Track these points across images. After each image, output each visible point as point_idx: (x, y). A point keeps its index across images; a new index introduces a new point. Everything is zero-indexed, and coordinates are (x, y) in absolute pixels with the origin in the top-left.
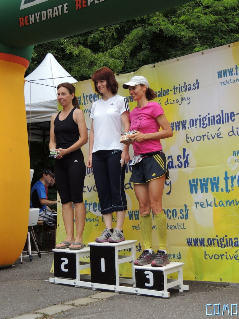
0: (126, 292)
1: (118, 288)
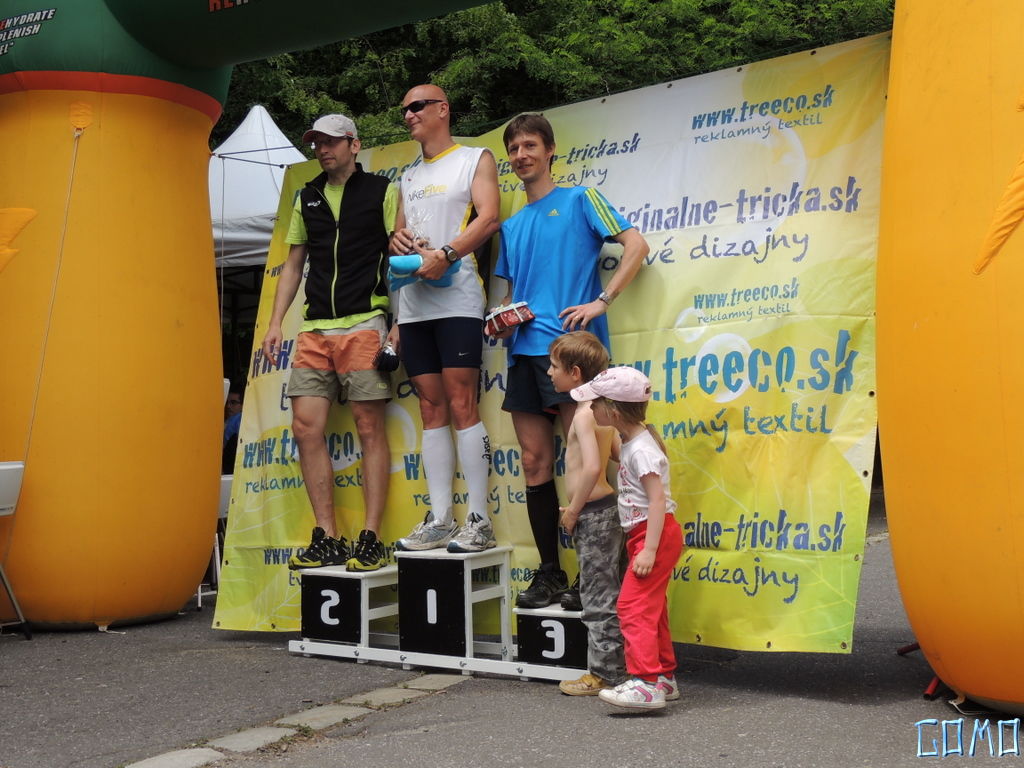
0: (488, 673)
1: (470, 663)
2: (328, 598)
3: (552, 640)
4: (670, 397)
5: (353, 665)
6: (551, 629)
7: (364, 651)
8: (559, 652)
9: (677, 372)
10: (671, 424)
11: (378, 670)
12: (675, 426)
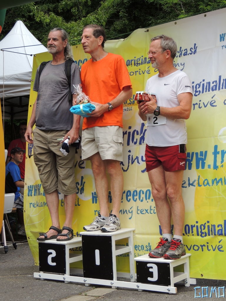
0: (124, 288)
1: (115, 283)
2: (51, 253)
3: (152, 272)
4: (216, 167)
5: (63, 284)
6: (152, 268)
7: (67, 277)
8: (155, 278)
9: (219, 157)
10: (216, 179)
11: (74, 286)
12: (218, 180)
